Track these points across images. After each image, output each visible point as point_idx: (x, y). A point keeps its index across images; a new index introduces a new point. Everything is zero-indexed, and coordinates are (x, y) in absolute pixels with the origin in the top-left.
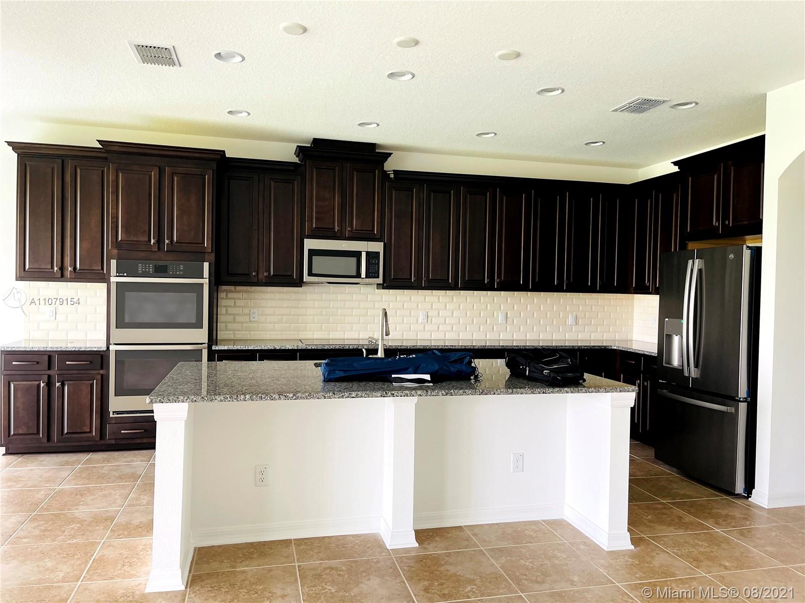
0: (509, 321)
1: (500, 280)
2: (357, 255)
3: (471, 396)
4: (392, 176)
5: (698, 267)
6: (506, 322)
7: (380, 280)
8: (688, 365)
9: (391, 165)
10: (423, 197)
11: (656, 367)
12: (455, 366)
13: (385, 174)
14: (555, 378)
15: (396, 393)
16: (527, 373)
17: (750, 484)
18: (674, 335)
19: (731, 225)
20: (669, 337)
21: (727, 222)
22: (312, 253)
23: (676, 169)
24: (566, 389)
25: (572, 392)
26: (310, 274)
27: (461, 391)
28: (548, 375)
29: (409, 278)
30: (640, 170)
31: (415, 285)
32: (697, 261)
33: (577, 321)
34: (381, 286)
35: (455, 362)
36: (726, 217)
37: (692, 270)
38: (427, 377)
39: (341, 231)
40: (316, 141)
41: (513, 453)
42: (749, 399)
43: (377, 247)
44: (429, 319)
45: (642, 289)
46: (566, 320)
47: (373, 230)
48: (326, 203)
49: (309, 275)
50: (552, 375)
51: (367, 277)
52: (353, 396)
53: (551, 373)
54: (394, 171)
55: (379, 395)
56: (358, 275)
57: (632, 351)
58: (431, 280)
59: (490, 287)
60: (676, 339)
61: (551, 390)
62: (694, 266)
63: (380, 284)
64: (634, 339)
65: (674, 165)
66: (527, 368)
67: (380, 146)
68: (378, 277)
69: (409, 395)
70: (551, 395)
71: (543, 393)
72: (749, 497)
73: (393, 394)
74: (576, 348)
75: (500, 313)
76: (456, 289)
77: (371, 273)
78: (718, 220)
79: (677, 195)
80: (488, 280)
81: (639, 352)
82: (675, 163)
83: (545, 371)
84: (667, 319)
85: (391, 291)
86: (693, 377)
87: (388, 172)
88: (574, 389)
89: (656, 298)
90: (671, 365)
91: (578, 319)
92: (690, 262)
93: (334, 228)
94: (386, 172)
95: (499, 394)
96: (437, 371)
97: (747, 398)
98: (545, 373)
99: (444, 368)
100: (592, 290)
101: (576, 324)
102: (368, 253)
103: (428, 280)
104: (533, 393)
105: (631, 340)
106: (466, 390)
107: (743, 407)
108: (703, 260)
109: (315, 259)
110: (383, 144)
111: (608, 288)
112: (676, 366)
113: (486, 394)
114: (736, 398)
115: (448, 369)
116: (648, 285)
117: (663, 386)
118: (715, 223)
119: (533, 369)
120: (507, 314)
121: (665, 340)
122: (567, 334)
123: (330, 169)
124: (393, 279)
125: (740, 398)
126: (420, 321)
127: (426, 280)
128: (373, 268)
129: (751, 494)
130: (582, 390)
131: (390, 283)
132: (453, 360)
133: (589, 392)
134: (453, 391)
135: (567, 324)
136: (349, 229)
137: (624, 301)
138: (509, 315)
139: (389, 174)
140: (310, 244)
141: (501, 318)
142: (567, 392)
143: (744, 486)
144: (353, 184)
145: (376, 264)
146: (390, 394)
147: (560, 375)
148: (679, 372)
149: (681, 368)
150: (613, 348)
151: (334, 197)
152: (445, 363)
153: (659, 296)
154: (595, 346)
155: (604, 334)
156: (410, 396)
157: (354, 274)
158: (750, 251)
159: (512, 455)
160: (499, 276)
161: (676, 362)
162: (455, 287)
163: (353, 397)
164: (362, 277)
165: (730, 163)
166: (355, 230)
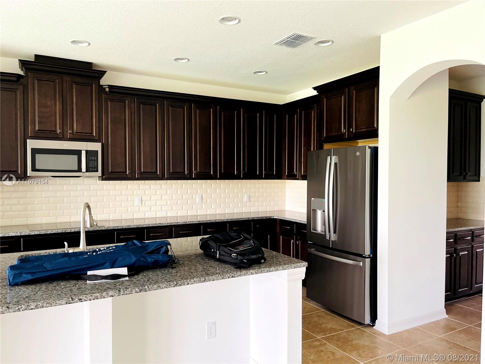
0: (204, 201)
1: (196, 172)
2: (78, 153)
3: (165, 289)
4: (107, 90)
5: (334, 162)
6: (202, 203)
7: (99, 173)
8: (329, 232)
9: (105, 81)
10: (134, 107)
11: (306, 231)
12: (152, 256)
13: (101, 88)
14: (242, 261)
15: (84, 298)
16: (218, 256)
17: (374, 317)
18: (318, 210)
19: (354, 132)
20: (315, 211)
21: (351, 130)
22: (35, 151)
23: (315, 93)
24: (251, 271)
25: (256, 273)
26: (34, 169)
27: (155, 286)
28: (236, 258)
29: (124, 171)
30: (288, 96)
31: (130, 176)
32: (334, 158)
33: (250, 199)
34: (101, 178)
35: (152, 252)
36: (350, 126)
37: (330, 164)
38: (124, 271)
39: (63, 133)
40: (38, 57)
41: (207, 323)
42: (371, 255)
43: (97, 146)
44: (143, 202)
45: (292, 176)
46: (243, 199)
47: (92, 133)
48: (48, 110)
49: (32, 170)
50: (240, 258)
51: (87, 171)
52: (32, 307)
53: (238, 256)
54: (108, 85)
55: (64, 302)
56: (80, 170)
57: (288, 220)
58: (143, 172)
59: (189, 177)
60: (319, 213)
61: (239, 273)
62: (332, 160)
63: (100, 177)
64: (286, 209)
65: (314, 90)
66: (218, 252)
67: (96, 65)
68: (97, 171)
69: (99, 297)
70: (239, 278)
71: (232, 277)
72: (373, 326)
73: (81, 299)
74: (251, 219)
75: (197, 196)
76: (164, 179)
77: (91, 168)
78: (345, 128)
79: (315, 112)
80: (188, 172)
81: (293, 221)
82: (315, 88)
83: (233, 255)
84: (313, 199)
85: (111, 182)
86: (333, 240)
87: (104, 87)
88: (257, 270)
89: (305, 182)
90: (316, 231)
91: (250, 198)
92: (329, 158)
93: (55, 131)
94: (102, 86)
95: (192, 284)
96: (135, 263)
97: (370, 255)
98: (233, 256)
99: (142, 259)
100: (260, 177)
101: (249, 201)
102: (87, 152)
103: (141, 173)
104: (223, 278)
105: (284, 211)
106: (160, 285)
107: (368, 261)
108: (338, 157)
109: (38, 156)
110: (99, 64)
111: (269, 176)
112: (320, 231)
113: (180, 285)
114: (363, 255)
115: (145, 261)
116: (296, 173)
117: (311, 246)
118: (343, 131)
119: (223, 253)
120: (202, 196)
121: (311, 213)
122: (243, 208)
123: (52, 81)
124: (111, 172)
125: (366, 255)
126: (136, 204)
127: (138, 173)
128: (93, 164)
129: (375, 323)
130: (264, 270)
131: (107, 176)
132: (150, 250)
133: (270, 271)
134: (147, 287)
135: (243, 201)
136: (70, 132)
137: (280, 184)
138: (204, 197)
139: (105, 88)
140: (32, 144)
141: (198, 200)
142: (252, 274)
143: (370, 318)
144: (72, 96)
145: (94, 160)
146: (77, 299)
147: (246, 258)
148: (322, 236)
149: (324, 233)
150: (275, 217)
151: (55, 104)
152: (143, 255)
153: (307, 181)
154: (263, 217)
155: (268, 207)
156: (101, 298)
157: (76, 168)
158: (370, 149)
159: (206, 324)
160: (196, 169)
161: (319, 228)
162: (162, 178)
163: (32, 309)
164: (82, 171)
165: (352, 88)
166: (76, 132)
